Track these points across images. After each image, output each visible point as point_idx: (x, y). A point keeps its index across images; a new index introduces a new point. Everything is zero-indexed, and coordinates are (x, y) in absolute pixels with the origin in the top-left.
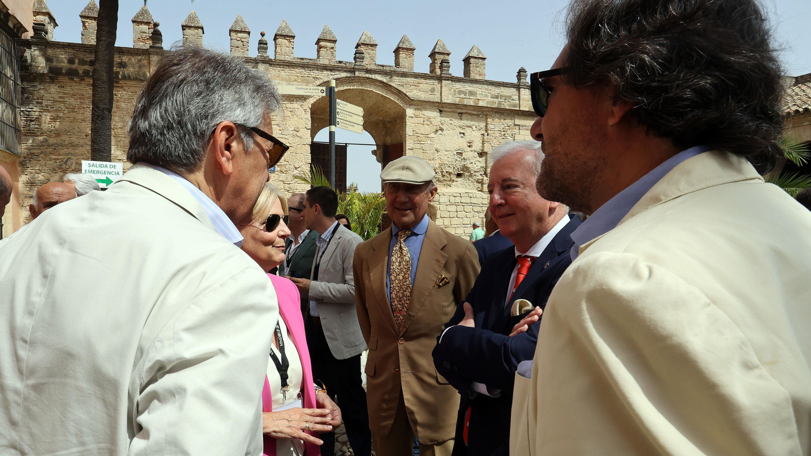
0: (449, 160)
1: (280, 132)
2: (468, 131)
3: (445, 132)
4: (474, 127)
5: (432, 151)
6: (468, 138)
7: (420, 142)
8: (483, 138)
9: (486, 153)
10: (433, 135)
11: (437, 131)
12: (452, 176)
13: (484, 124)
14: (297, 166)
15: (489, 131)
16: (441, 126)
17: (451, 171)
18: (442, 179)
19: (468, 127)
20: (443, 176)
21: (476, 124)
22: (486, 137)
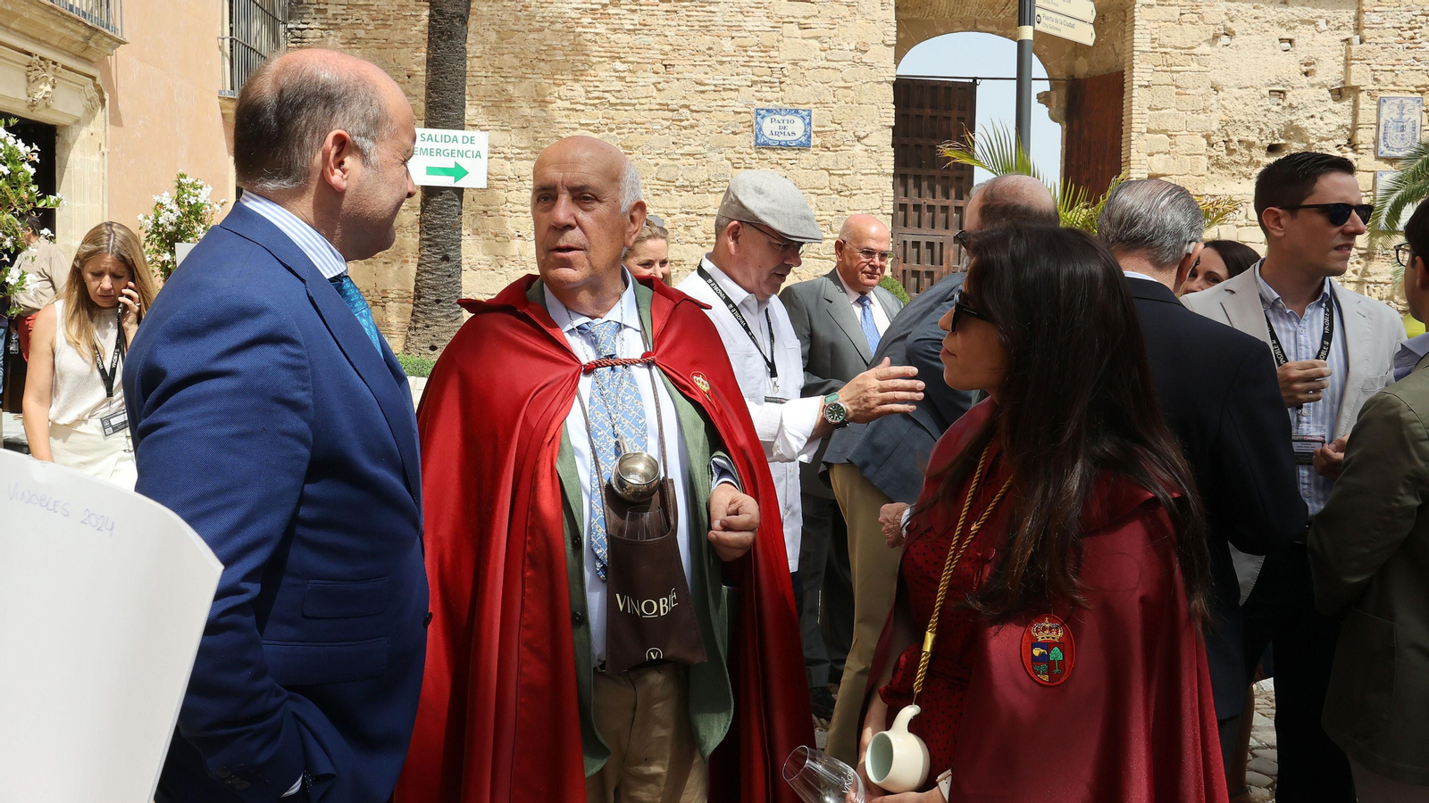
0: (1249, 110)
1: (823, 54)
2: (1303, 35)
3: (1236, 41)
4: (1322, 23)
5: (1202, 90)
6: (1301, 52)
7: (1169, 68)
8: (1348, 51)
9: (1356, 90)
10: (1206, 48)
11: (1216, 37)
12: (1255, 152)
13: (1353, 13)
14: (862, 134)
15: (1366, 32)
16: (1229, 24)
17: (1251, 139)
18: (1226, 159)
19: (1303, 22)
20: (1231, 152)
21: (1327, 13)
22: (1356, 46)
